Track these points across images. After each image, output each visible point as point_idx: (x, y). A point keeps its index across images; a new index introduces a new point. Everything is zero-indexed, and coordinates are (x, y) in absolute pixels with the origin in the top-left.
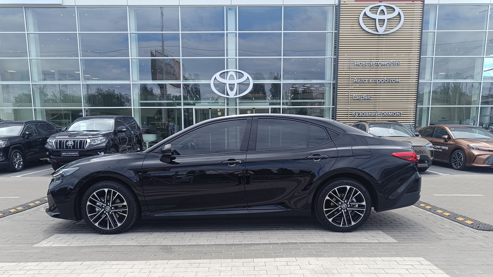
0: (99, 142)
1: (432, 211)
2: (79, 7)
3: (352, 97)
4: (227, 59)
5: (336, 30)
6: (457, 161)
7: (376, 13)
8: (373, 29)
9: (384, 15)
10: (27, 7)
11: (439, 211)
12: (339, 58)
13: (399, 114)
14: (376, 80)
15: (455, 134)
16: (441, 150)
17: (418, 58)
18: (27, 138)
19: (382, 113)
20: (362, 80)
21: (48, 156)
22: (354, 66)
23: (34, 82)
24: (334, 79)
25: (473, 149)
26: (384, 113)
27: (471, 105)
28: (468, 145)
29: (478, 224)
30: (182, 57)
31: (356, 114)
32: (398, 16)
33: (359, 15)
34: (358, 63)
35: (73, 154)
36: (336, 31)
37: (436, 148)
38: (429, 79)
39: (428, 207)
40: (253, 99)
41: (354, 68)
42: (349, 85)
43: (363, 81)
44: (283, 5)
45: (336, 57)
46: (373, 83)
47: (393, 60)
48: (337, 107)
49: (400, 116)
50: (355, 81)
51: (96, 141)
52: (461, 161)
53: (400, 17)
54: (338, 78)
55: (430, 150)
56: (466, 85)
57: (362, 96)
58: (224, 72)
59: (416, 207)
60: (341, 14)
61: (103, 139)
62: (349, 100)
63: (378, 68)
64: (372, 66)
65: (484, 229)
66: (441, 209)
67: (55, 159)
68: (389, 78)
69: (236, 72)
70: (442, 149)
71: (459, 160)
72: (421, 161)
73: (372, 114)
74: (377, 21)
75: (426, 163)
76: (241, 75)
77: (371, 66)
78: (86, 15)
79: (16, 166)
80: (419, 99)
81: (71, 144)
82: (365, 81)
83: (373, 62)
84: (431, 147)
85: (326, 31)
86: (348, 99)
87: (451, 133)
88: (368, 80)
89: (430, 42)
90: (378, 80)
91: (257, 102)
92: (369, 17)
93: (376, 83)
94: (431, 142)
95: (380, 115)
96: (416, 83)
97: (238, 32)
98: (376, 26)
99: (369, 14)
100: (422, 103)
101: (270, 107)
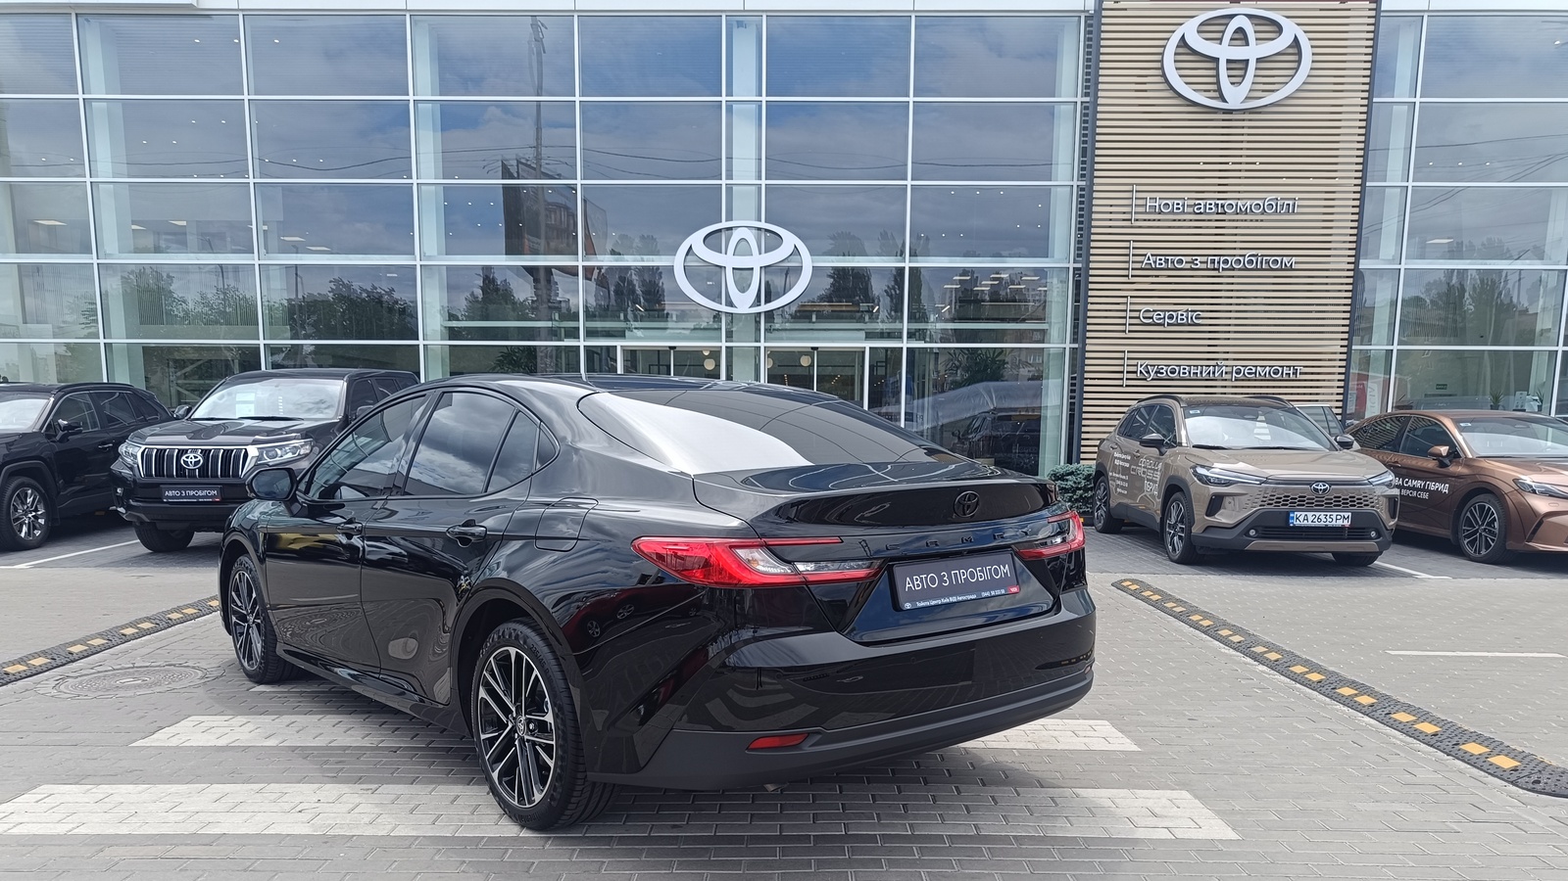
0: (290, 455)
1: (1377, 715)
2: (250, 14)
3: (1136, 314)
4: (729, 188)
5: (1087, 95)
6: (1477, 531)
7: (1220, 40)
8: (1209, 91)
9: (1247, 44)
10: (83, 14)
11: (1403, 717)
12: (1095, 188)
13: (1291, 372)
14: (1217, 258)
15: (1474, 443)
16: (1425, 496)
17: (1358, 189)
18: (61, 441)
19: (1235, 368)
20: (1170, 258)
21: (121, 501)
22: (1146, 213)
23: (107, 256)
24: (1079, 256)
25: (1534, 492)
26: (1242, 369)
27: (1533, 345)
28: (1516, 481)
29: (1536, 770)
30: (584, 178)
31: (1148, 372)
32: (1291, 51)
33: (1164, 47)
34: (1157, 205)
35: (200, 493)
36: (1087, 99)
37: (1409, 488)
38: (1393, 259)
39: (1365, 700)
40: (814, 319)
41: (1145, 220)
42: (1128, 276)
43: (1173, 262)
44: (914, 11)
45: (1084, 183)
46: (1207, 269)
47: (1274, 196)
48: (1088, 348)
49: (1293, 380)
50: (1146, 261)
51: (279, 452)
52: (1491, 533)
53: (1300, 54)
54: (1092, 251)
55: (1385, 496)
56: (1520, 280)
57: (1169, 311)
58: (720, 231)
59: (1324, 698)
60: (1103, 43)
61: (302, 446)
62: (1125, 324)
63: (1224, 220)
64: (1205, 213)
65: (1558, 792)
66: (1408, 709)
67: (143, 510)
68: (1260, 252)
69: (759, 229)
70: (1428, 491)
71: (1485, 529)
72: (1356, 531)
73: (1201, 373)
74: (1223, 65)
75: (1371, 539)
76: (773, 241)
77: (1201, 213)
78: (277, 41)
79: (21, 531)
80: (1358, 323)
81: (194, 460)
82: (1180, 262)
83: (1209, 202)
84: (1389, 485)
85: (1054, 96)
86: (1122, 321)
87: (1459, 437)
88: (1189, 259)
89: (1397, 140)
90: (1222, 259)
91: (825, 330)
92: (1194, 52)
93: (1218, 269)
94: (1392, 467)
95: (1228, 377)
96: (1348, 270)
97: (764, 98)
98: (1218, 83)
99: (1197, 42)
100: (1366, 338)
101: (868, 345)
